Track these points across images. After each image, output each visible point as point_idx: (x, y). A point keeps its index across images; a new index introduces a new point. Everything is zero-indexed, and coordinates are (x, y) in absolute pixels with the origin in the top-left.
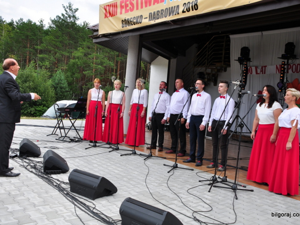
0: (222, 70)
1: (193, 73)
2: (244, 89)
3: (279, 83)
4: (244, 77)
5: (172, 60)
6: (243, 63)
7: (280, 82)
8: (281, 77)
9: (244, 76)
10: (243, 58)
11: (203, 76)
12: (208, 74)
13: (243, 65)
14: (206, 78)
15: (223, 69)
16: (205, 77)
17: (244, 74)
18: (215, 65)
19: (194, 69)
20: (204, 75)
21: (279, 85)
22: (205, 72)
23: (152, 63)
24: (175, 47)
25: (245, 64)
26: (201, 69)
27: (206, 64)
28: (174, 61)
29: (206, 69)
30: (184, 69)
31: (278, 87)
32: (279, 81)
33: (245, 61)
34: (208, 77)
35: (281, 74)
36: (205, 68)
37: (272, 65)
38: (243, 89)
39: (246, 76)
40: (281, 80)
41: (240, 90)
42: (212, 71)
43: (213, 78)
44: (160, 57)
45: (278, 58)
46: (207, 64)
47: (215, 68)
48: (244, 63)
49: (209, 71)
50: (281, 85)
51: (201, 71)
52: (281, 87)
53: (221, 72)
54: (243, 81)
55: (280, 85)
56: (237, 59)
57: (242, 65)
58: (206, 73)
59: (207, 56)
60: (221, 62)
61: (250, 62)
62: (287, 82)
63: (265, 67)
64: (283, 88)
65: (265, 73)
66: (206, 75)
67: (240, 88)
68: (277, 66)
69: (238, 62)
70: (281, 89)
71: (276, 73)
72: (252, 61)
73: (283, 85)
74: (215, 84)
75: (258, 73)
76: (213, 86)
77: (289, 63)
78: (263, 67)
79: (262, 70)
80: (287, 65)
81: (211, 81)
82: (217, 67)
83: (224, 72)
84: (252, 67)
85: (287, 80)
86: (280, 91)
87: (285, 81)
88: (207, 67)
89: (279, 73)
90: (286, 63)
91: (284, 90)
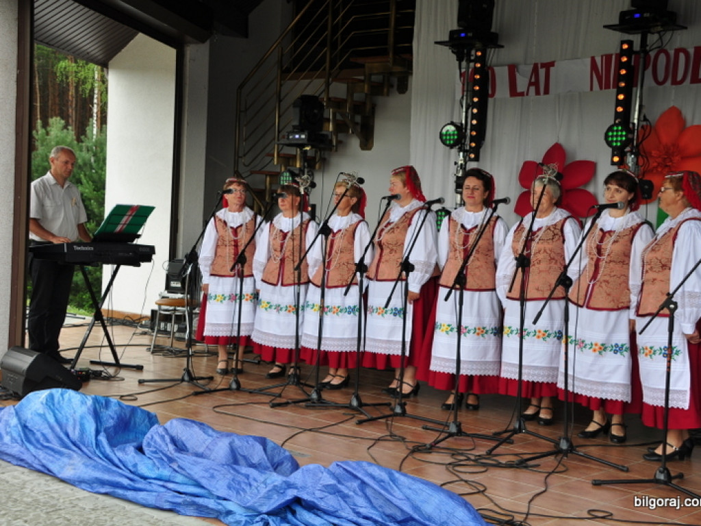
0: (392, 86)
1: (280, 101)
2: (477, 159)
3: (610, 129)
4: (475, 111)
5: (191, 50)
6: (469, 55)
7: (615, 124)
8: (617, 107)
9: (474, 105)
10: (469, 34)
11: (316, 111)
12: (338, 104)
13: (469, 61)
14: (328, 120)
15: (395, 81)
16: (325, 116)
17: (476, 100)
18: (362, 66)
19: (281, 85)
20: (321, 107)
21: (612, 136)
22: (322, 96)
23: (111, 63)
25: (477, 60)
26: (310, 82)
27: (327, 64)
28: (198, 53)
29: (328, 85)
30: (241, 87)
31: (609, 144)
32: (611, 121)
33: (478, 45)
34: (339, 117)
35: (617, 95)
36: (322, 81)
37: (574, 57)
38: (471, 160)
39: (483, 107)
40: (617, 115)
41: (460, 162)
42: (350, 92)
43: (358, 119)
44: (142, 37)
45: (605, 27)
46: (332, 67)
47: (362, 78)
48: (473, 52)
49: (339, 90)
50: (620, 136)
51: (309, 92)
52: (619, 144)
53: (388, 94)
54: (472, 125)
55: (617, 136)
56: (447, 38)
57: (464, 64)
58: (329, 99)
59: (329, 32)
60: (384, 53)
61: (497, 49)
62: (645, 123)
63: (548, 66)
64: (628, 149)
65: (547, 92)
66: (328, 107)
67: (461, 154)
68: (593, 60)
69: (450, 51)
70: (619, 151)
71: (591, 89)
72: (502, 47)
73: (630, 136)
74: (367, 144)
75: (519, 90)
76: (360, 149)
77: (648, 48)
78: (539, 66)
79: (533, 80)
80: (642, 55)
81: (350, 132)
82: (371, 75)
83: (397, 93)
84: (496, 69)
85: (645, 116)
86: (616, 159)
87: (634, 119)
88: (330, 75)
89: (601, 88)
90: (637, 47)
91: (633, 156)
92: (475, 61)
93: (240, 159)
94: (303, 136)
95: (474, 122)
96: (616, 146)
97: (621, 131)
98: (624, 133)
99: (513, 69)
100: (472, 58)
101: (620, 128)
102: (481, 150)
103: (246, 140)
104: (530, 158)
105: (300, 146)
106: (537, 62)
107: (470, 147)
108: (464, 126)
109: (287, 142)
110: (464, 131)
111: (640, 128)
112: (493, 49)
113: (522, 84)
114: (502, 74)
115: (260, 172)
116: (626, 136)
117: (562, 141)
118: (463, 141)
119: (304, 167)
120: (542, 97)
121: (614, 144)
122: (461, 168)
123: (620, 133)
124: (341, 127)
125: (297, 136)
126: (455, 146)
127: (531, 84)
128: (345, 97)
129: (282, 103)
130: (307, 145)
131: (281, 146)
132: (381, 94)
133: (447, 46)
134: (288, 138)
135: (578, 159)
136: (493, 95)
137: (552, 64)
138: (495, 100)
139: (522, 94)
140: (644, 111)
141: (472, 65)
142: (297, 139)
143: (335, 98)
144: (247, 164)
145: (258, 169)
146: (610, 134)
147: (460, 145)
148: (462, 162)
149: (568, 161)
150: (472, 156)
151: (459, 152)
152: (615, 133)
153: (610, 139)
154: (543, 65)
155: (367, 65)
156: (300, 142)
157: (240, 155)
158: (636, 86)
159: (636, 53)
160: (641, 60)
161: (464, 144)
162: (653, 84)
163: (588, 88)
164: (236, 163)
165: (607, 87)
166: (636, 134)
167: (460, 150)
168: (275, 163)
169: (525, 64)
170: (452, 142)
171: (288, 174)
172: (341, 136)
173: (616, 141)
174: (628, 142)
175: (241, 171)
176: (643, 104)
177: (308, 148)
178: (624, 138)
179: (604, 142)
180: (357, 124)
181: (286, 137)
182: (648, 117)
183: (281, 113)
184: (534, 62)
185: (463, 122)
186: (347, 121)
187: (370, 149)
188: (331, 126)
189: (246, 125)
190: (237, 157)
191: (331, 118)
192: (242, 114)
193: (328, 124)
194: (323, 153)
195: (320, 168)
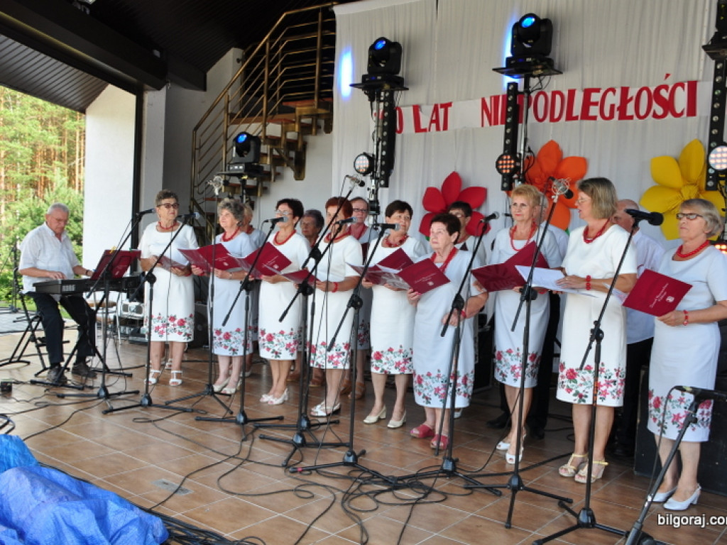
0: (318, 127)
1: (227, 140)
2: (386, 185)
3: (500, 158)
4: (385, 144)
5: (148, 97)
6: (379, 96)
7: (504, 154)
8: (506, 138)
9: (384, 138)
10: (379, 78)
12: (274, 141)
13: (379, 101)
14: (266, 155)
15: (322, 123)
16: (263, 151)
17: (385, 134)
18: (293, 111)
19: (227, 127)
20: (258, 143)
21: (502, 164)
22: (261, 135)
23: (88, 110)
24: (157, 53)
26: (249, 126)
27: (264, 109)
28: (156, 99)
29: (265, 126)
30: (196, 128)
31: (500, 171)
32: (501, 151)
33: (387, 87)
34: (275, 153)
35: (506, 128)
37: (468, 98)
38: (381, 186)
39: (391, 141)
40: (506, 146)
41: (372, 188)
42: (284, 132)
44: (111, 88)
45: (494, 70)
46: (267, 112)
47: (294, 120)
48: (382, 94)
49: (274, 129)
52: (508, 171)
53: (316, 134)
55: (506, 164)
56: (359, 81)
58: (266, 137)
59: (265, 82)
60: (310, 97)
61: (403, 92)
62: (528, 154)
63: (446, 106)
64: (515, 176)
65: (445, 128)
66: (264, 144)
67: (373, 181)
68: (483, 101)
69: (363, 92)
70: (508, 178)
71: (483, 126)
72: (407, 89)
73: (518, 164)
74: (300, 174)
75: (423, 127)
76: (294, 179)
77: (530, 89)
78: (439, 106)
79: (434, 118)
80: (526, 95)
81: (286, 165)
82: (300, 117)
83: (324, 133)
84: (403, 109)
85: (529, 148)
86: (505, 185)
87: (520, 150)
88: (266, 116)
89: (490, 124)
90: (521, 88)
91: (520, 183)
92: (384, 101)
94: (241, 167)
95: (384, 153)
96: (506, 173)
97: (510, 160)
98: (513, 162)
99: (416, 109)
100: (382, 99)
101: (509, 157)
102: (390, 178)
103: (200, 172)
104: (433, 185)
105: (239, 175)
106: (436, 103)
107: (381, 175)
108: (375, 157)
109: (227, 172)
110: (375, 161)
111: (525, 158)
112: (400, 92)
113: (425, 122)
114: (408, 114)
115: (212, 199)
116: (514, 164)
117: (458, 170)
118: (375, 170)
119: (243, 194)
120: (442, 132)
121: (504, 171)
122: (373, 193)
123: (509, 162)
124: (277, 161)
125: (236, 167)
126: (368, 174)
127: (432, 121)
128: (279, 136)
129: (228, 142)
130: (245, 175)
131: (228, 178)
132: (311, 133)
133: (360, 88)
134: (229, 169)
135: (471, 186)
136: (400, 132)
137: (450, 104)
138: (403, 137)
139: (425, 130)
140: (528, 144)
141: (382, 105)
142: (237, 170)
143: (271, 137)
144: (200, 192)
145: (210, 196)
146: (501, 162)
147: (372, 174)
148: (374, 188)
149: (464, 187)
150: (382, 182)
151: (371, 179)
152: (505, 162)
153: (501, 167)
154: (442, 106)
155: (297, 108)
156: (238, 172)
157: (196, 185)
158: (521, 122)
159: (522, 93)
160: (525, 100)
161: (375, 172)
162: (535, 121)
163: (480, 126)
164: (192, 192)
165: (496, 123)
166: (522, 163)
167: (372, 177)
168: (223, 191)
169: (427, 104)
170: (364, 170)
172: (278, 169)
173: (506, 169)
174: (516, 170)
175: (197, 197)
176: (528, 137)
177: (245, 177)
178: (512, 166)
179: (496, 169)
180: (291, 159)
181: (227, 168)
182: (531, 149)
183: (228, 149)
184: (434, 103)
185: (375, 153)
186: (284, 156)
187: (302, 180)
188: (268, 160)
189: (200, 160)
190: (193, 186)
191: (269, 153)
192: (197, 151)
193: (265, 158)
194: (264, 183)
195: (261, 196)
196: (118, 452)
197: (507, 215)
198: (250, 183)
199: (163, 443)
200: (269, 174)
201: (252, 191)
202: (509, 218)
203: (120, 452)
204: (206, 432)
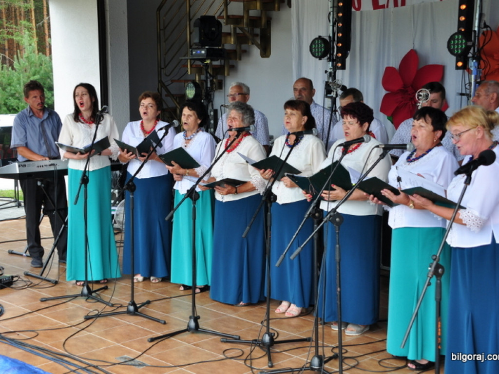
2: (343, 67)
3: (452, 38)
4: (340, 25)
7: (457, 33)
8: (460, 16)
11: (213, 29)
12: (236, 20)
14: (229, 35)
16: (225, 31)
17: (341, 15)
20: (219, 25)
22: (222, 15)
29: (227, 4)
30: (160, 8)
31: (452, 52)
32: (454, 30)
34: (239, 31)
35: (460, 5)
38: (339, 68)
39: (347, 21)
40: (460, 23)
41: (329, 71)
42: (246, 9)
43: (257, 31)
49: (236, 8)
50: (461, 43)
52: (460, 51)
53: (279, 10)
55: (458, 44)
58: (227, 17)
62: (485, 31)
64: (470, 55)
65: (403, 3)
66: (226, 24)
67: (331, 63)
70: (463, 57)
74: (265, 52)
75: (381, 3)
76: (260, 57)
81: (250, 43)
85: (484, 24)
86: (460, 64)
87: (475, 27)
91: (475, 61)
93: (162, 70)
94: (203, 52)
95: (340, 35)
96: (458, 53)
97: (462, 39)
98: (464, 41)
101: (460, 37)
102: (347, 59)
103: (165, 55)
104: (390, 65)
105: (203, 60)
107: (337, 56)
108: (332, 39)
109: (191, 57)
110: (331, 44)
111: (480, 35)
115: (179, 80)
116: (466, 44)
117: (417, 48)
118: (332, 52)
120: (400, 8)
121: (456, 52)
122: (331, 75)
124: (241, 39)
125: (199, 51)
126: (323, 57)
128: (242, 14)
129: (191, 22)
130: (208, 59)
134: (192, 54)
135: (430, 63)
136: (359, 9)
138: (361, 13)
139: (383, 7)
140: (483, 19)
142: (199, 54)
143: (233, 16)
144: (168, 74)
145: (176, 78)
146: (452, 42)
147: (328, 56)
148: (331, 70)
149: (421, 66)
150: (339, 65)
151: (328, 61)
152: (456, 42)
153: (452, 47)
156: (202, 57)
157: (163, 67)
161: (333, 54)
164: (160, 74)
166: (476, 41)
167: (329, 59)
168: (189, 73)
170: (320, 54)
171: (192, 85)
172: (244, 47)
173: (457, 49)
175: (164, 80)
177: (208, 62)
178: (464, 46)
179: (447, 50)
180: (257, 35)
181: (190, 53)
182: (488, 24)
185: (331, 35)
186: (247, 34)
187: (268, 56)
188: (232, 40)
189: (165, 41)
190: (160, 69)
191: (232, 32)
192: (162, 32)
193: (229, 38)
194: (230, 61)
195: (228, 75)
196: (89, 333)
197: (462, 94)
198: (216, 63)
199: (128, 325)
200: (235, 52)
201: (219, 71)
202: (464, 98)
203: (91, 334)
204: (166, 314)
